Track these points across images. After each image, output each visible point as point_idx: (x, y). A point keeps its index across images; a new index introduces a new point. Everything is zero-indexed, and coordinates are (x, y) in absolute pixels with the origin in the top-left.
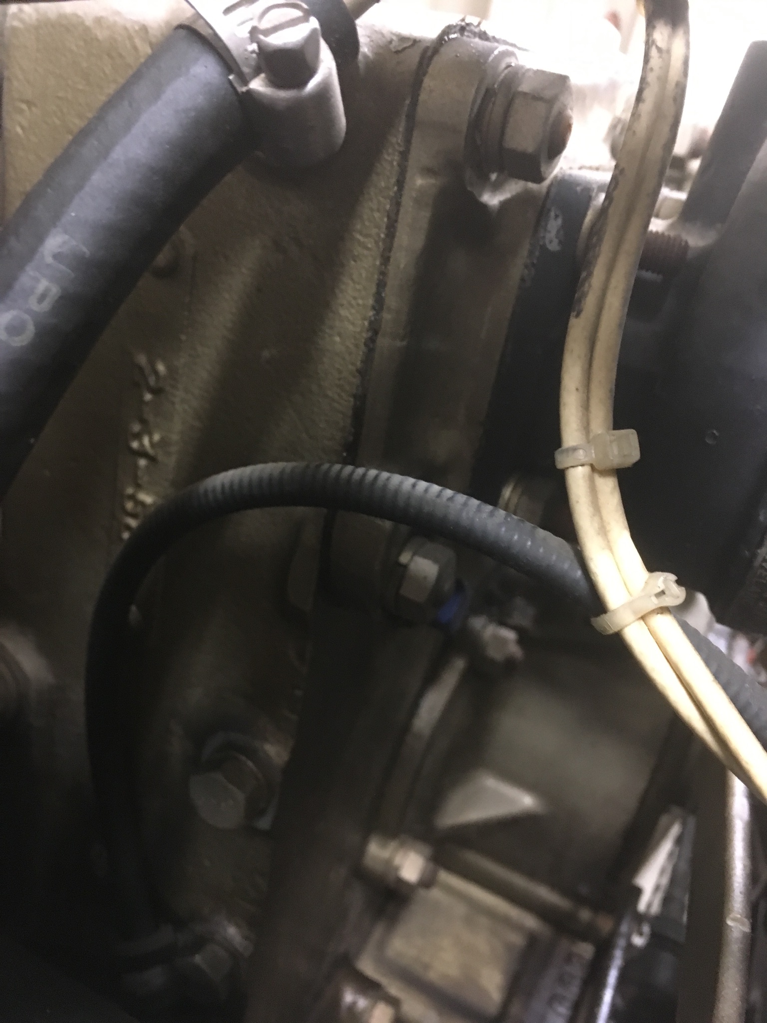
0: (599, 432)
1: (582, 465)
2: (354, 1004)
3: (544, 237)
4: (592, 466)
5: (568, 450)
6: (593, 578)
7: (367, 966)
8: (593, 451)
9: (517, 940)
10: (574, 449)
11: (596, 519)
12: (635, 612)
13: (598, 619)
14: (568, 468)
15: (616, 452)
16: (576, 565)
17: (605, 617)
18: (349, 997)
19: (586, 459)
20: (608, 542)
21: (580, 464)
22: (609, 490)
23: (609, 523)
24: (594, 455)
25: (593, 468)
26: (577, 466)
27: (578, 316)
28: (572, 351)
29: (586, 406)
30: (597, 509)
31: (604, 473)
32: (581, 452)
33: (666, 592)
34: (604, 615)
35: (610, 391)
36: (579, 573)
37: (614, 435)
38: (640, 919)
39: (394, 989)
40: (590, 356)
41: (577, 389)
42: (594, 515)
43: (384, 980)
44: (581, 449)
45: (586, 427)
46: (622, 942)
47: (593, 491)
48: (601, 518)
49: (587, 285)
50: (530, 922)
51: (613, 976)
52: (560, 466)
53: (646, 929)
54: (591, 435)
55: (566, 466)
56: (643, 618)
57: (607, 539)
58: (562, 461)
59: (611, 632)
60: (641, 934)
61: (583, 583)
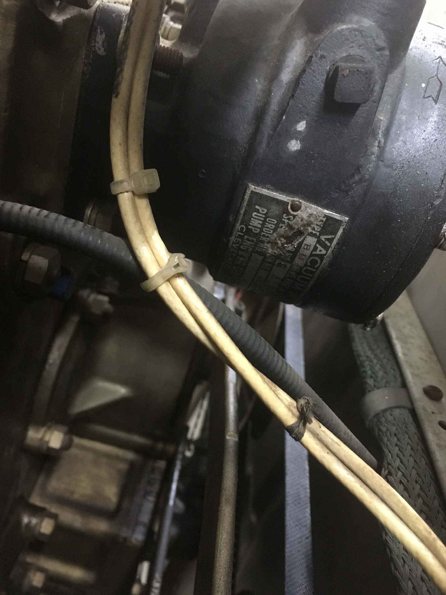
0: (136, 171)
1: (127, 192)
2: (29, 522)
3: (94, 46)
4: (133, 192)
5: (117, 183)
6: (139, 260)
7: (36, 500)
8: (133, 183)
9: (124, 466)
10: (122, 182)
11: (138, 224)
12: (163, 278)
13: (143, 283)
14: (118, 194)
15: (146, 182)
16: (129, 253)
17: (147, 282)
18: (26, 520)
19: (129, 188)
20: (146, 237)
21: (125, 191)
22: (144, 207)
23: (146, 226)
24: (133, 185)
25: (134, 193)
26: (124, 192)
27: (116, 97)
28: (115, 119)
29: (127, 155)
30: (138, 218)
31: (141, 196)
32: (126, 183)
33: (180, 264)
34: (146, 281)
35: (141, 145)
36: (131, 257)
37: (144, 173)
38: (189, 442)
39: (54, 509)
40: (126, 122)
41: (120, 144)
42: (136, 222)
43: (47, 506)
44: (125, 181)
45: (128, 168)
46: (180, 456)
47: (135, 207)
48: (141, 223)
49: (120, 77)
50: (130, 455)
51: (176, 475)
52: (114, 192)
53: (192, 447)
54: (131, 173)
55: (118, 193)
56: (168, 280)
57: (145, 236)
58: (115, 189)
59: (151, 290)
60: (189, 450)
61: (133, 263)
